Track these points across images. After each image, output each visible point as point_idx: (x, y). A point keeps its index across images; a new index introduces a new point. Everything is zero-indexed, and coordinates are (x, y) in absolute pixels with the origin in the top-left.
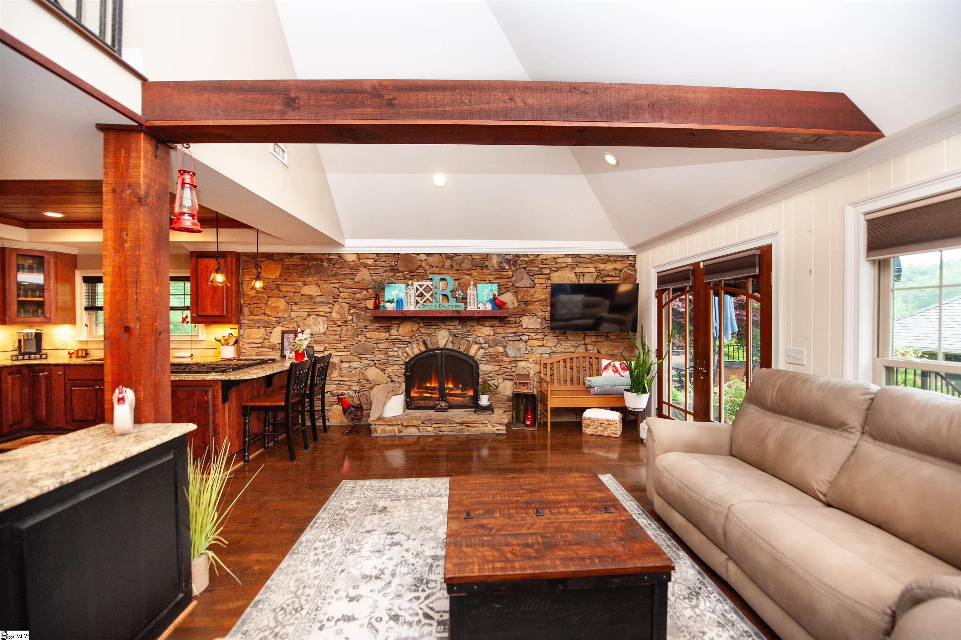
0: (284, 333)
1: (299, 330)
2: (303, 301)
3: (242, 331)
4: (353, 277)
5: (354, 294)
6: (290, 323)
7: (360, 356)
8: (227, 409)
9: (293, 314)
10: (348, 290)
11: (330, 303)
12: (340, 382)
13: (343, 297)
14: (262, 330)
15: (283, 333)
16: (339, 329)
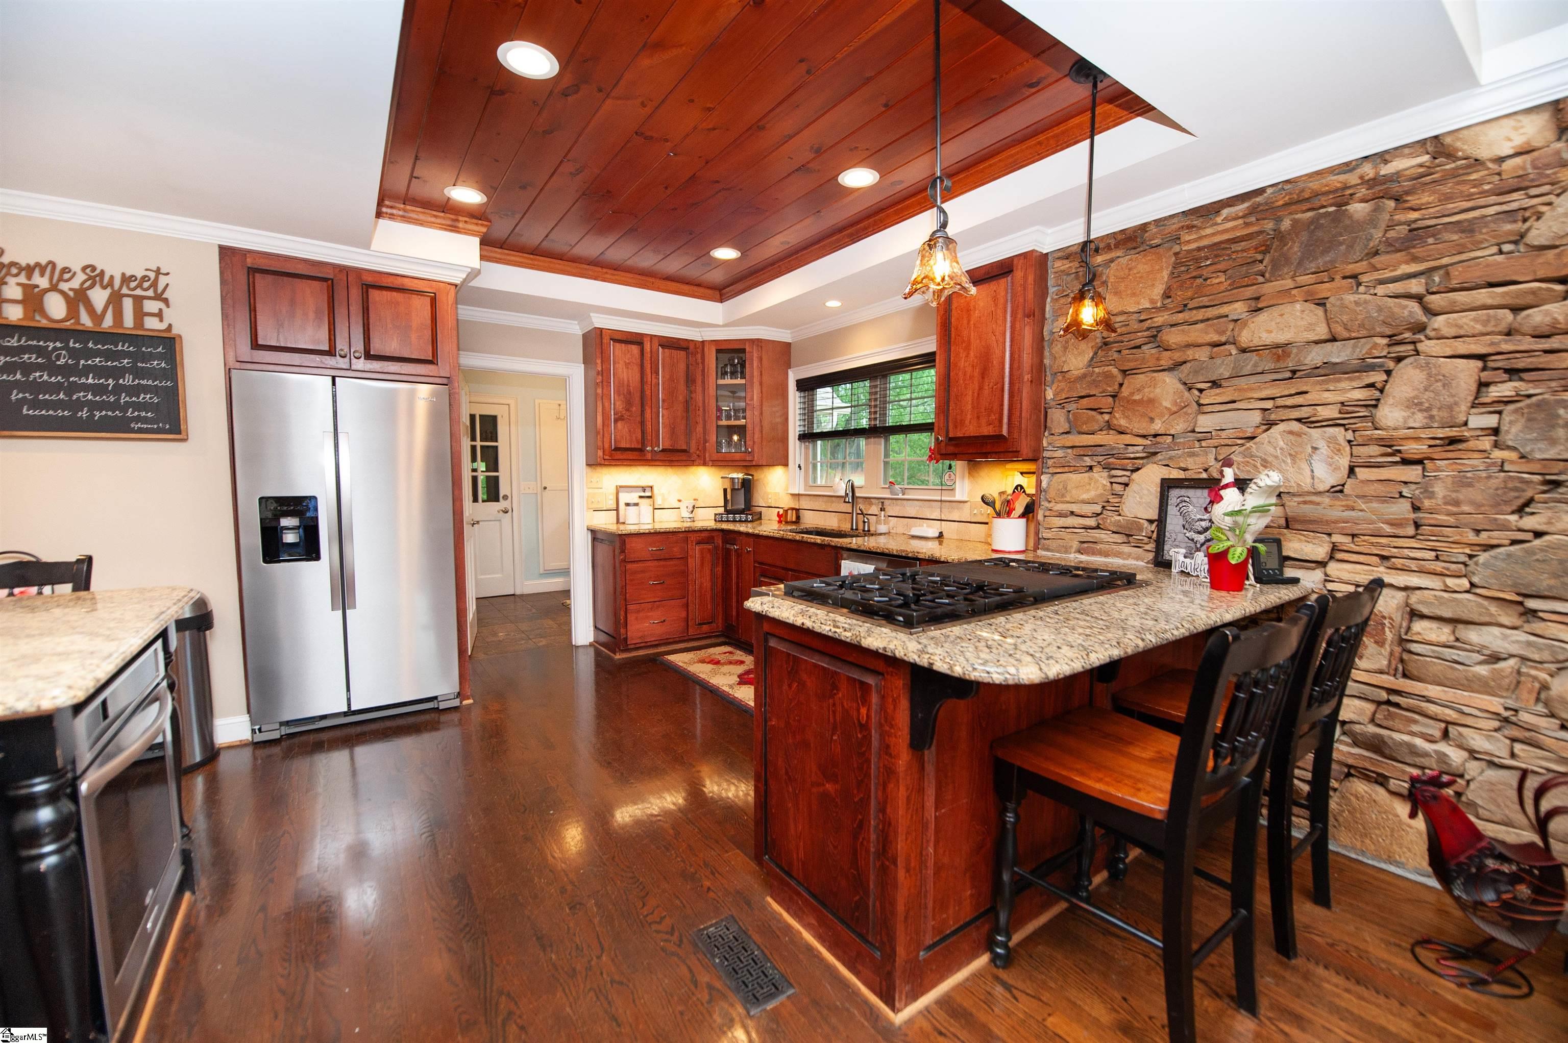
0: (1169, 488)
1: (1229, 475)
2: (1248, 369)
3: (1045, 479)
4: (1520, 226)
5: (1516, 309)
6: (1192, 455)
7: (1532, 604)
8: (930, 769)
9: (1205, 423)
10: (1483, 296)
11: (1372, 368)
12: (1395, 698)
13: (1446, 331)
14: (1101, 478)
15: (1167, 485)
16: (1413, 473)
